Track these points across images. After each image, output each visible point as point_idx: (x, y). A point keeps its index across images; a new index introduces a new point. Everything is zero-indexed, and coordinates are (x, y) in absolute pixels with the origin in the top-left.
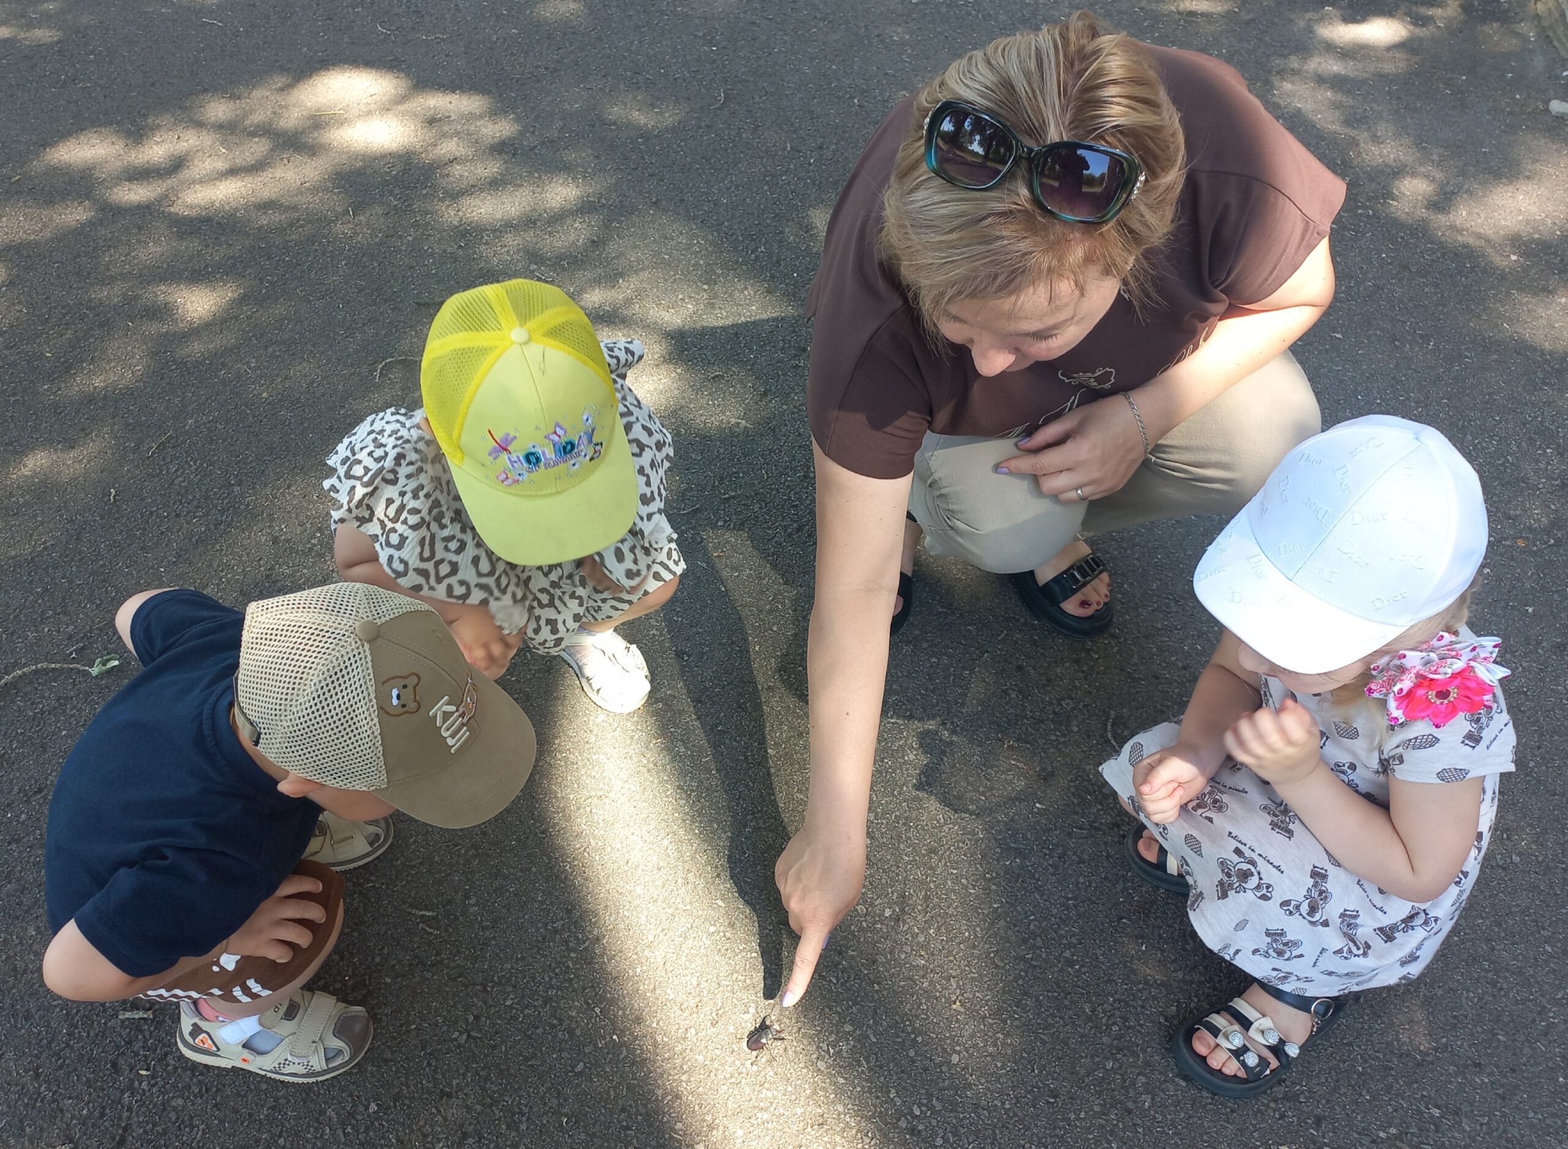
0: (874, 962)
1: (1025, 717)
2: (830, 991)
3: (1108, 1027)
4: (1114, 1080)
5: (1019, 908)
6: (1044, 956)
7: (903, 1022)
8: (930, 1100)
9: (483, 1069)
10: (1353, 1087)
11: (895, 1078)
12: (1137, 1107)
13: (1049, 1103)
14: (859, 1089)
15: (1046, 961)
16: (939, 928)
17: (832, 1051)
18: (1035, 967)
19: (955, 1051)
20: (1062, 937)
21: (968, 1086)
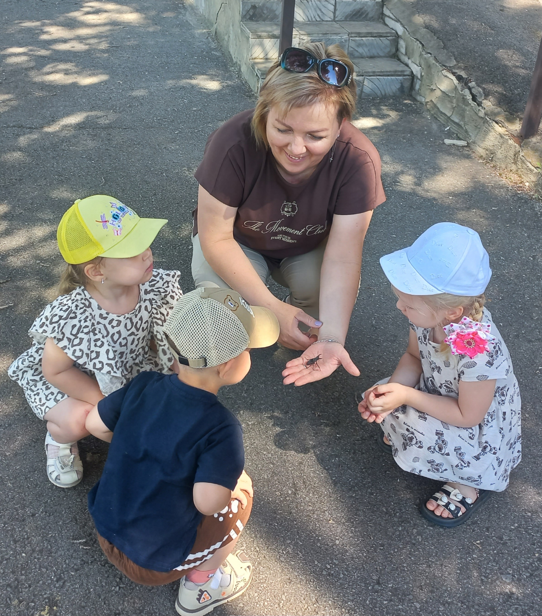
0: (291, 513)
1: (321, 402)
2: (276, 529)
3: (395, 514)
4: (404, 534)
5: (344, 478)
6: (360, 493)
7: (311, 533)
8: (333, 561)
9: (131, 599)
10: (496, 513)
11: (315, 556)
12: (417, 542)
13: (381, 549)
14: (301, 564)
15: (362, 495)
16: (313, 493)
17: (285, 552)
18: (357, 499)
19: (336, 539)
20: (364, 485)
21: (347, 551)
